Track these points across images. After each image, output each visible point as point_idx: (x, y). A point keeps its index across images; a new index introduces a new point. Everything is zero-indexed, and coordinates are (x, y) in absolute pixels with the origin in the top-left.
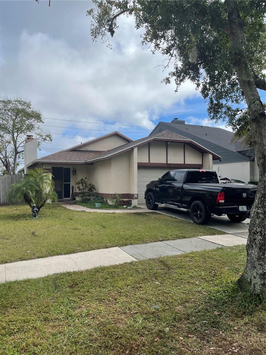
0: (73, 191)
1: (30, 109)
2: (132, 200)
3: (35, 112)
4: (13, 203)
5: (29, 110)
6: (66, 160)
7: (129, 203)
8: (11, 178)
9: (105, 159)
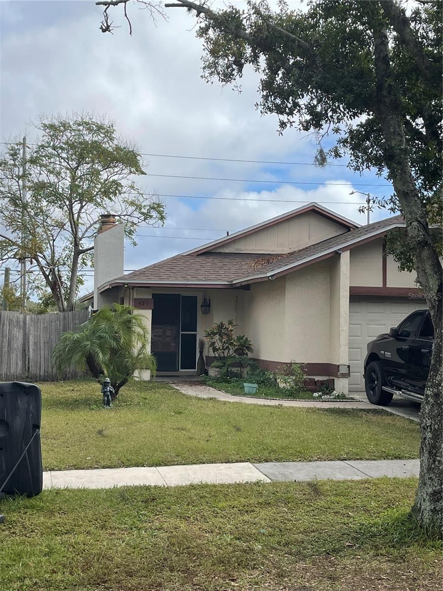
0: (201, 352)
1: (111, 143)
2: (336, 380)
3: (125, 148)
4: (66, 377)
5: (109, 146)
6: (184, 278)
7: (327, 388)
8: (64, 318)
9: (267, 279)
